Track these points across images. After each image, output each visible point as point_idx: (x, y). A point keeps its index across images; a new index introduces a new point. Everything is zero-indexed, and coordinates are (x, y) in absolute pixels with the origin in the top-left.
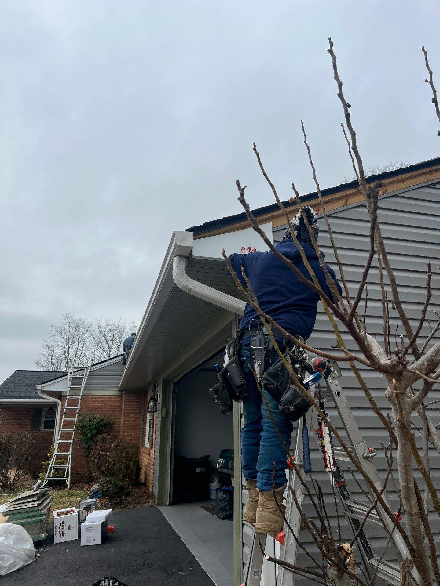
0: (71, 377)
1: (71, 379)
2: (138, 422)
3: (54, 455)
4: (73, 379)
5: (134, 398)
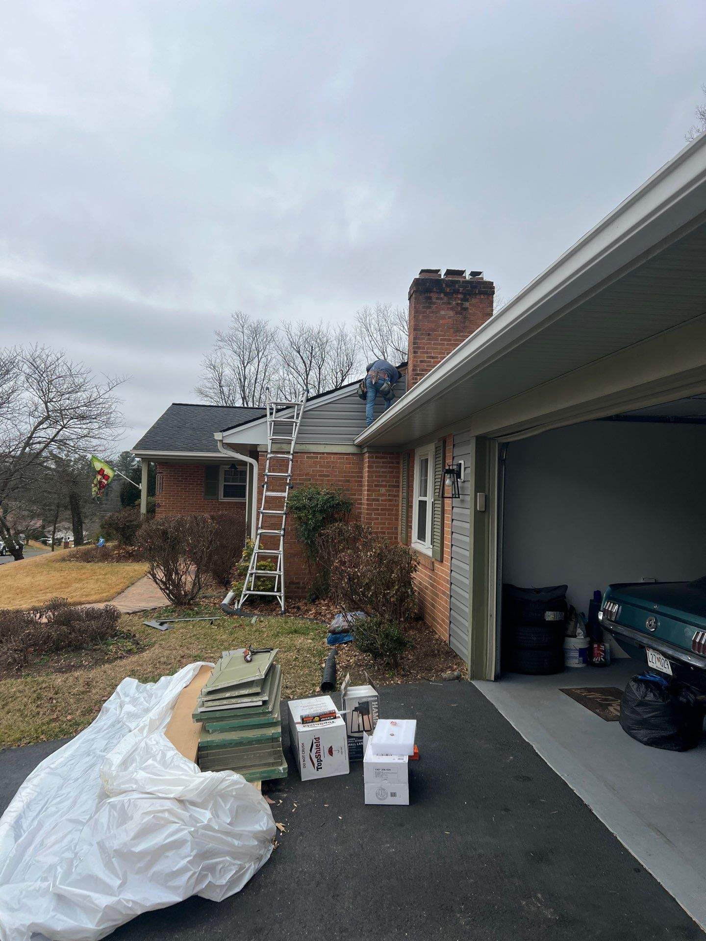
0: (273, 421)
1: (273, 423)
2: (394, 503)
3: (254, 554)
4: (276, 424)
5: (386, 460)
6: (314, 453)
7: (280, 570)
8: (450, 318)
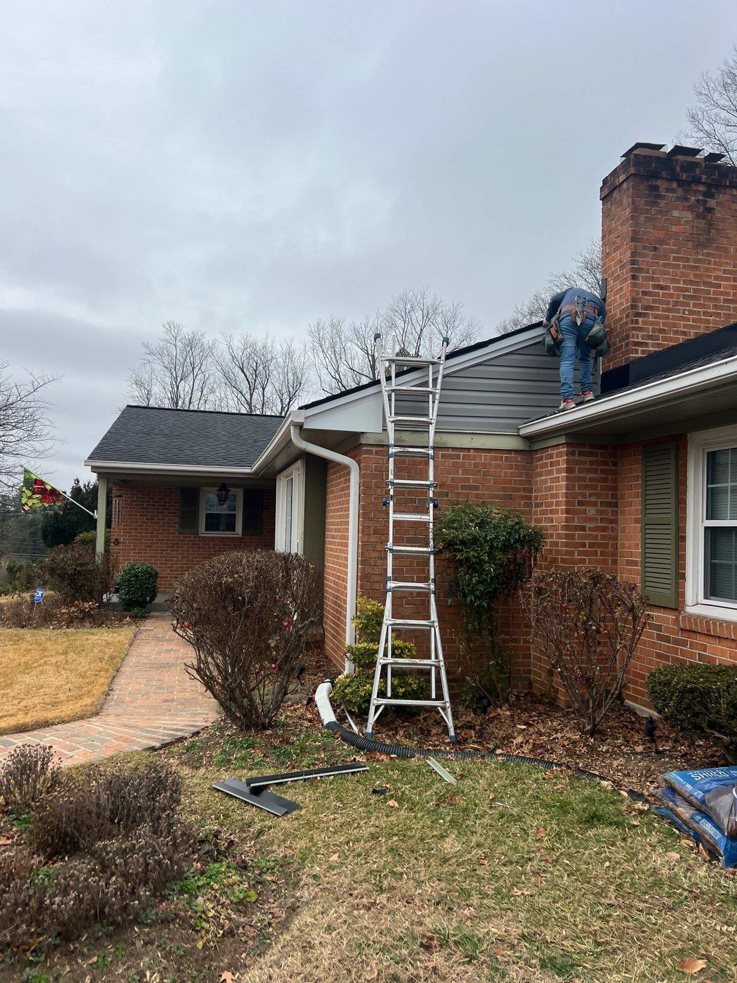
0: (393, 391)
1: (393, 395)
2: (609, 533)
3: (384, 628)
4: (399, 396)
5: (595, 459)
6: (454, 449)
7: (437, 657)
8: (687, 222)
